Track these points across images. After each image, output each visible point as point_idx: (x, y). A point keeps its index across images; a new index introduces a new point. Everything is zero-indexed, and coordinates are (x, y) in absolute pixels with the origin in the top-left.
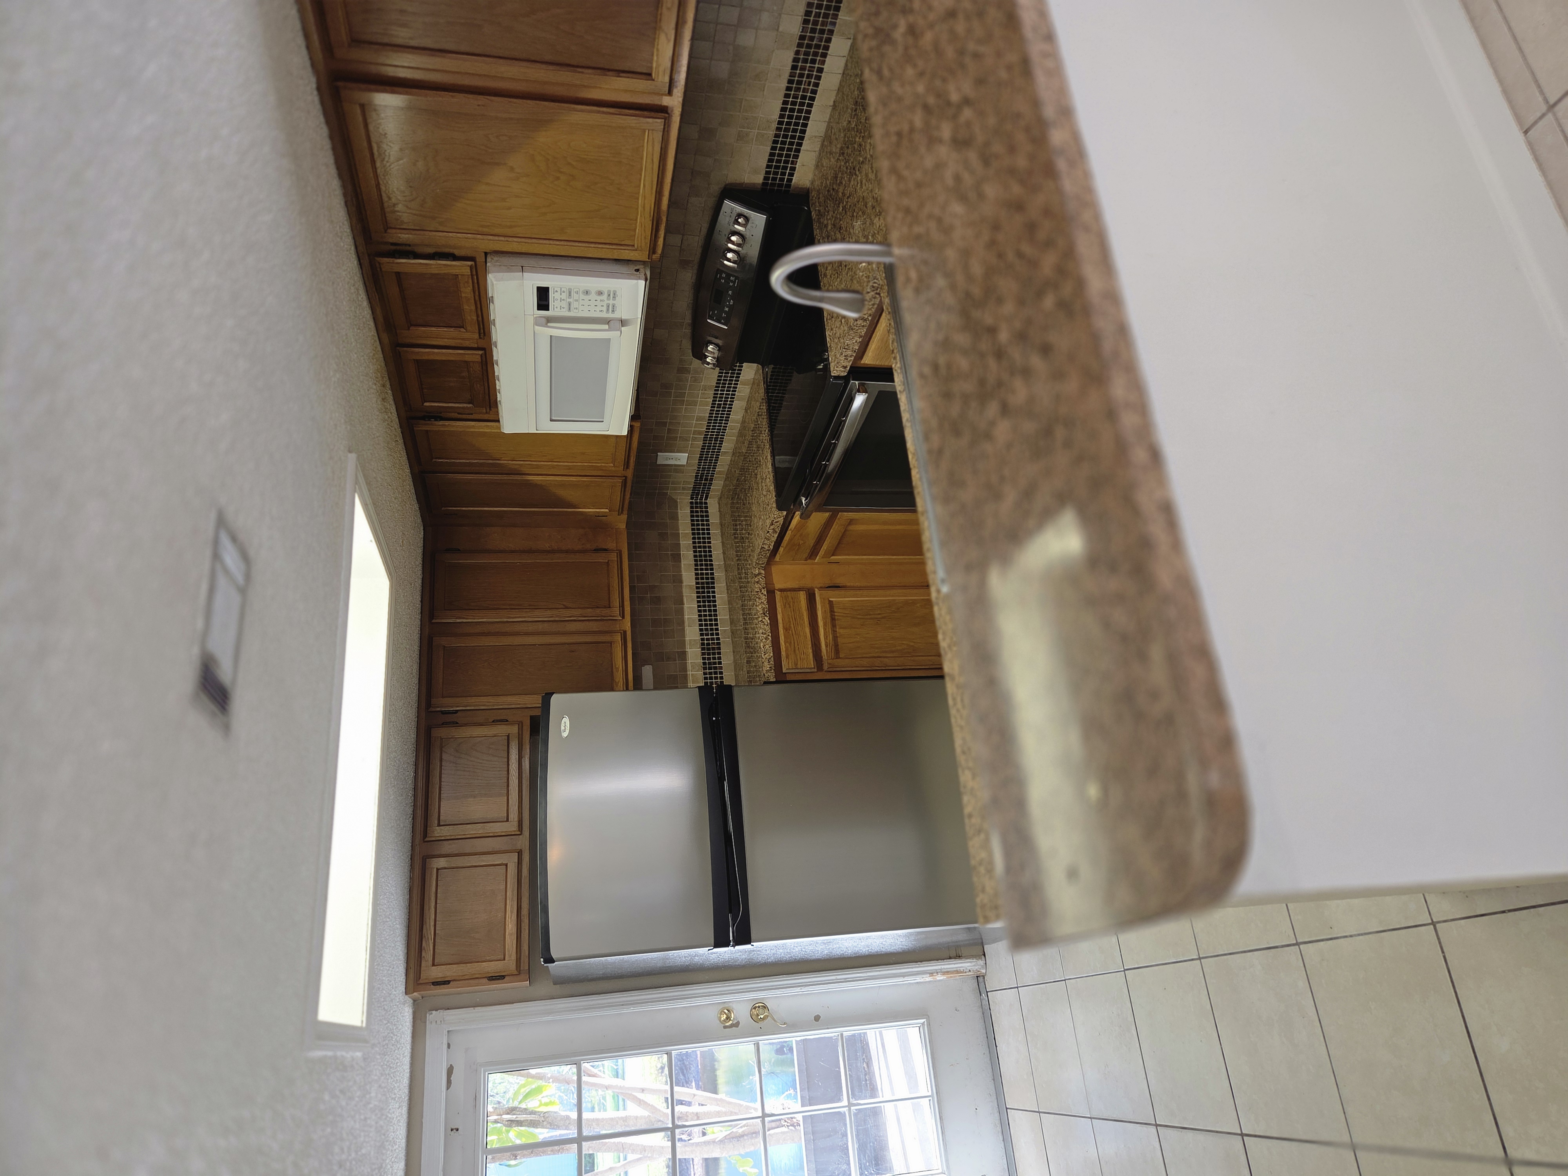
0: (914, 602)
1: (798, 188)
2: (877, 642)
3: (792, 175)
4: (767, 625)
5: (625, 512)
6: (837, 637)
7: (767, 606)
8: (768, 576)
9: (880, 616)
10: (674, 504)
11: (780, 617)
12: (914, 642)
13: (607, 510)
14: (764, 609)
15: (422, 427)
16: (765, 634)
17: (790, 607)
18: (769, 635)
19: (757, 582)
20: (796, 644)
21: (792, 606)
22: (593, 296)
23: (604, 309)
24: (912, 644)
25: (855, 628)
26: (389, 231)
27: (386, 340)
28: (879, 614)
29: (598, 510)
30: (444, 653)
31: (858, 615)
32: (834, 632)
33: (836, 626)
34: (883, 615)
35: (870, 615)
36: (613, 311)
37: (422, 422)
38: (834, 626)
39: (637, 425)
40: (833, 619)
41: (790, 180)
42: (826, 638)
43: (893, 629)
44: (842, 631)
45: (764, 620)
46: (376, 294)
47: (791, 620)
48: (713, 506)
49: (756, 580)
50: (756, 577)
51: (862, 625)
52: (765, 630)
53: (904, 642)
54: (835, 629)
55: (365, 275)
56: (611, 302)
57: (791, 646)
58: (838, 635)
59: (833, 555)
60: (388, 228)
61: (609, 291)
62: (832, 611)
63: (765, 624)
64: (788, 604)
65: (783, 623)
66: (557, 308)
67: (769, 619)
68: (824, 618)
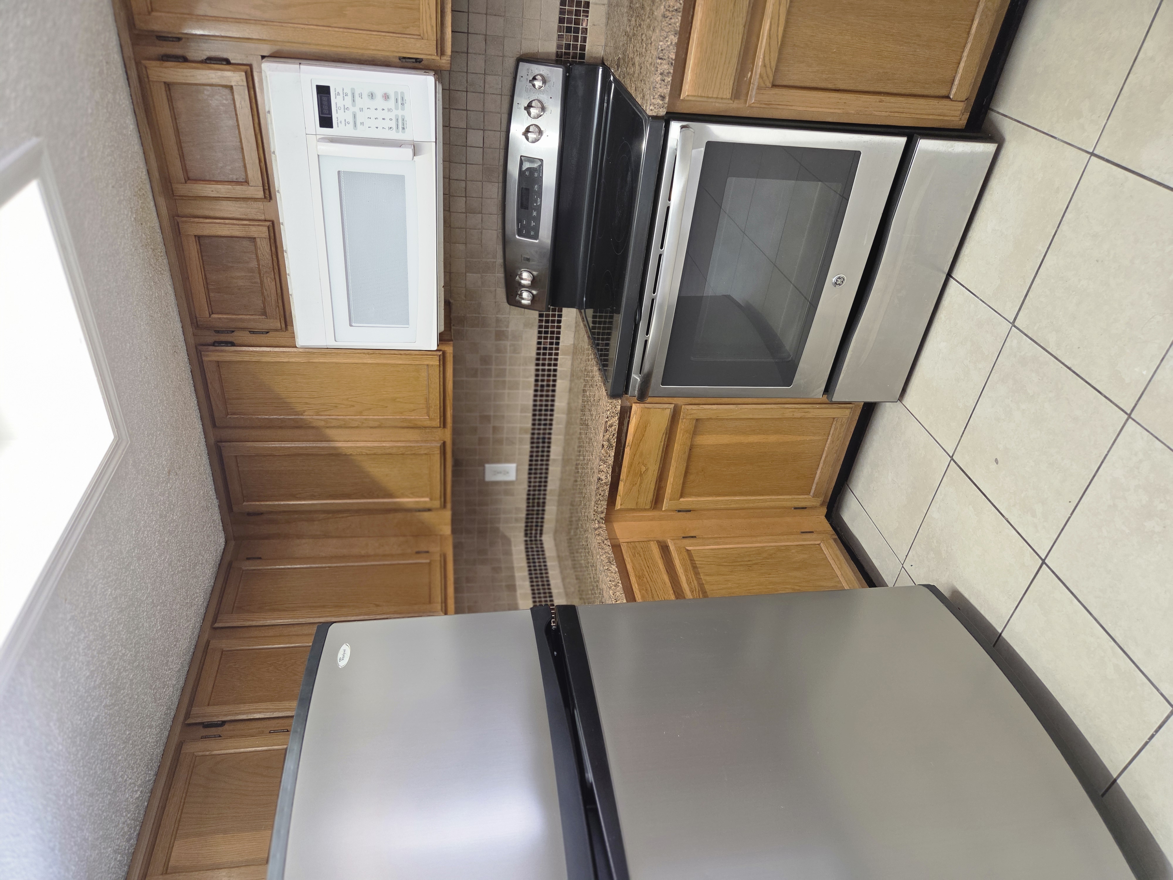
0: (788, 548)
1: (592, 57)
2: (754, 587)
3: (584, 40)
4: (615, 573)
5: (449, 505)
6: (703, 584)
7: (613, 555)
8: (610, 531)
9: (749, 563)
10: (507, 541)
11: (629, 567)
12: (800, 586)
13: (427, 499)
14: (609, 558)
15: (213, 356)
16: (614, 581)
17: (640, 556)
18: (618, 583)
19: (599, 535)
20: (654, 591)
21: (642, 555)
22: (379, 101)
23: (393, 124)
24: (797, 588)
25: (723, 575)
26: (154, 14)
27: (164, 211)
28: (749, 561)
29: (417, 500)
30: (221, 658)
31: (724, 562)
32: (699, 579)
33: (699, 574)
34: (754, 562)
35: (737, 562)
36: (403, 128)
37: (212, 348)
38: (697, 574)
39: (449, 349)
40: (695, 567)
41: (583, 48)
42: (689, 583)
43: (769, 574)
44: (708, 578)
45: (610, 568)
46: (148, 130)
47: (644, 568)
48: (548, 541)
49: (597, 532)
50: (596, 530)
51: (731, 572)
52: (613, 578)
53: (788, 586)
54: (699, 577)
55: (134, 98)
56: (400, 113)
57: (648, 594)
58: (704, 582)
59: (682, 496)
60: (152, 10)
61: (396, 93)
62: (692, 560)
63: (612, 572)
64: (638, 553)
65: (634, 572)
66: (341, 122)
67: (617, 567)
68: (684, 565)
